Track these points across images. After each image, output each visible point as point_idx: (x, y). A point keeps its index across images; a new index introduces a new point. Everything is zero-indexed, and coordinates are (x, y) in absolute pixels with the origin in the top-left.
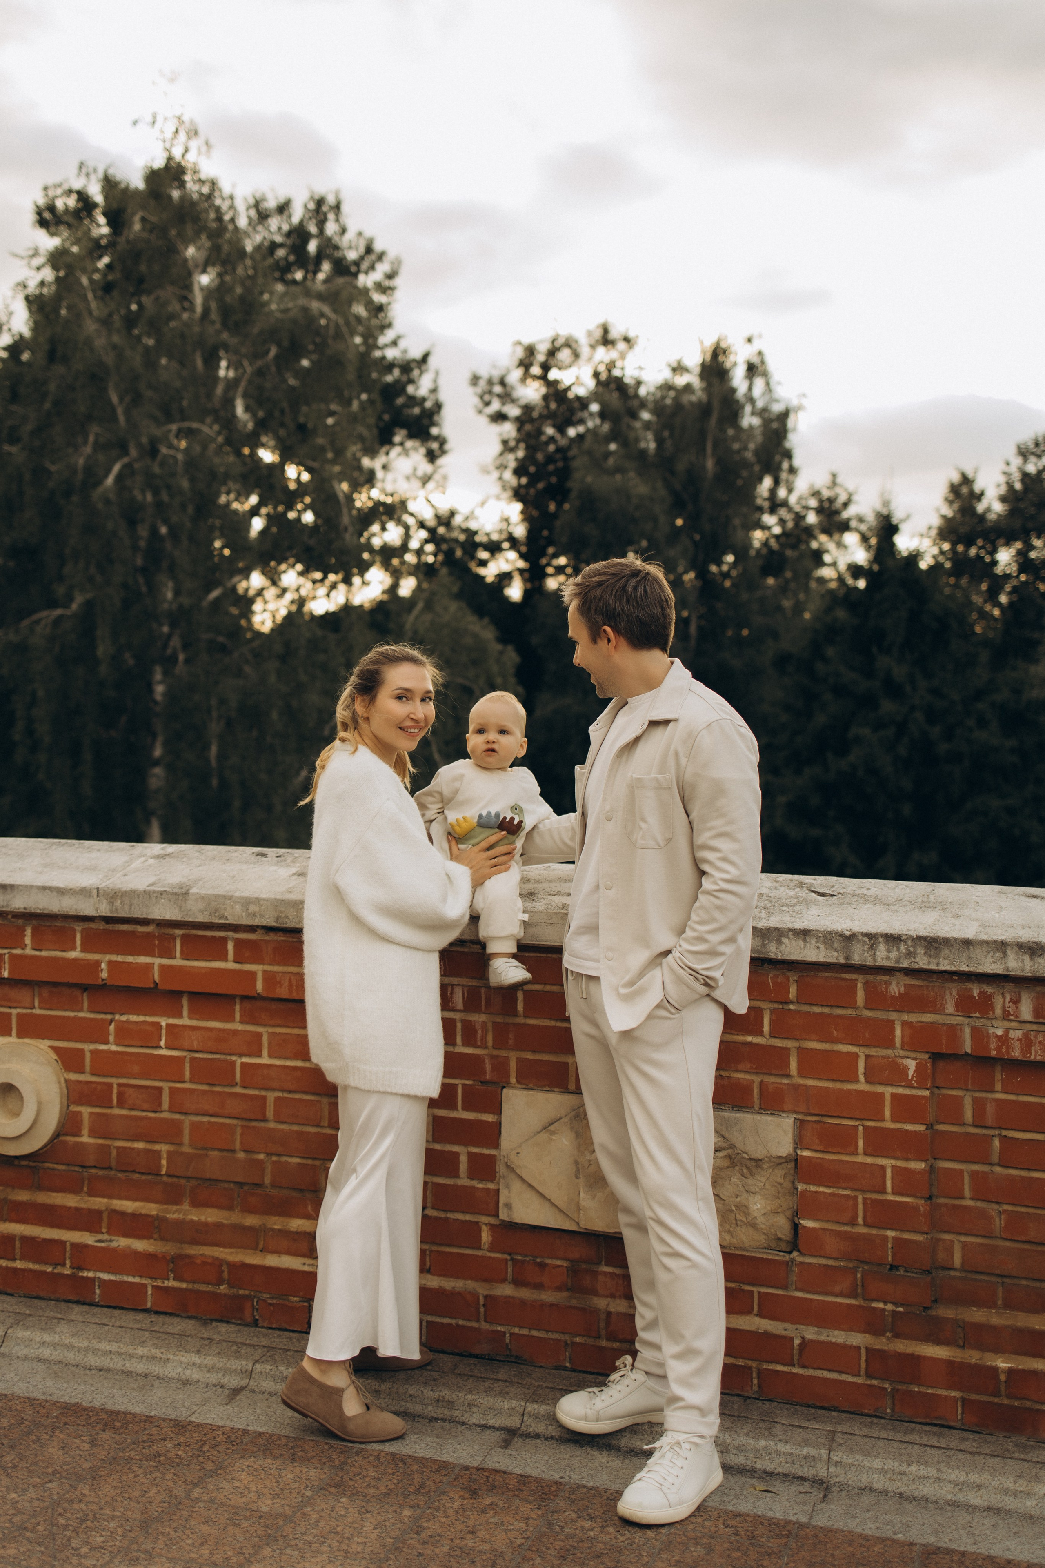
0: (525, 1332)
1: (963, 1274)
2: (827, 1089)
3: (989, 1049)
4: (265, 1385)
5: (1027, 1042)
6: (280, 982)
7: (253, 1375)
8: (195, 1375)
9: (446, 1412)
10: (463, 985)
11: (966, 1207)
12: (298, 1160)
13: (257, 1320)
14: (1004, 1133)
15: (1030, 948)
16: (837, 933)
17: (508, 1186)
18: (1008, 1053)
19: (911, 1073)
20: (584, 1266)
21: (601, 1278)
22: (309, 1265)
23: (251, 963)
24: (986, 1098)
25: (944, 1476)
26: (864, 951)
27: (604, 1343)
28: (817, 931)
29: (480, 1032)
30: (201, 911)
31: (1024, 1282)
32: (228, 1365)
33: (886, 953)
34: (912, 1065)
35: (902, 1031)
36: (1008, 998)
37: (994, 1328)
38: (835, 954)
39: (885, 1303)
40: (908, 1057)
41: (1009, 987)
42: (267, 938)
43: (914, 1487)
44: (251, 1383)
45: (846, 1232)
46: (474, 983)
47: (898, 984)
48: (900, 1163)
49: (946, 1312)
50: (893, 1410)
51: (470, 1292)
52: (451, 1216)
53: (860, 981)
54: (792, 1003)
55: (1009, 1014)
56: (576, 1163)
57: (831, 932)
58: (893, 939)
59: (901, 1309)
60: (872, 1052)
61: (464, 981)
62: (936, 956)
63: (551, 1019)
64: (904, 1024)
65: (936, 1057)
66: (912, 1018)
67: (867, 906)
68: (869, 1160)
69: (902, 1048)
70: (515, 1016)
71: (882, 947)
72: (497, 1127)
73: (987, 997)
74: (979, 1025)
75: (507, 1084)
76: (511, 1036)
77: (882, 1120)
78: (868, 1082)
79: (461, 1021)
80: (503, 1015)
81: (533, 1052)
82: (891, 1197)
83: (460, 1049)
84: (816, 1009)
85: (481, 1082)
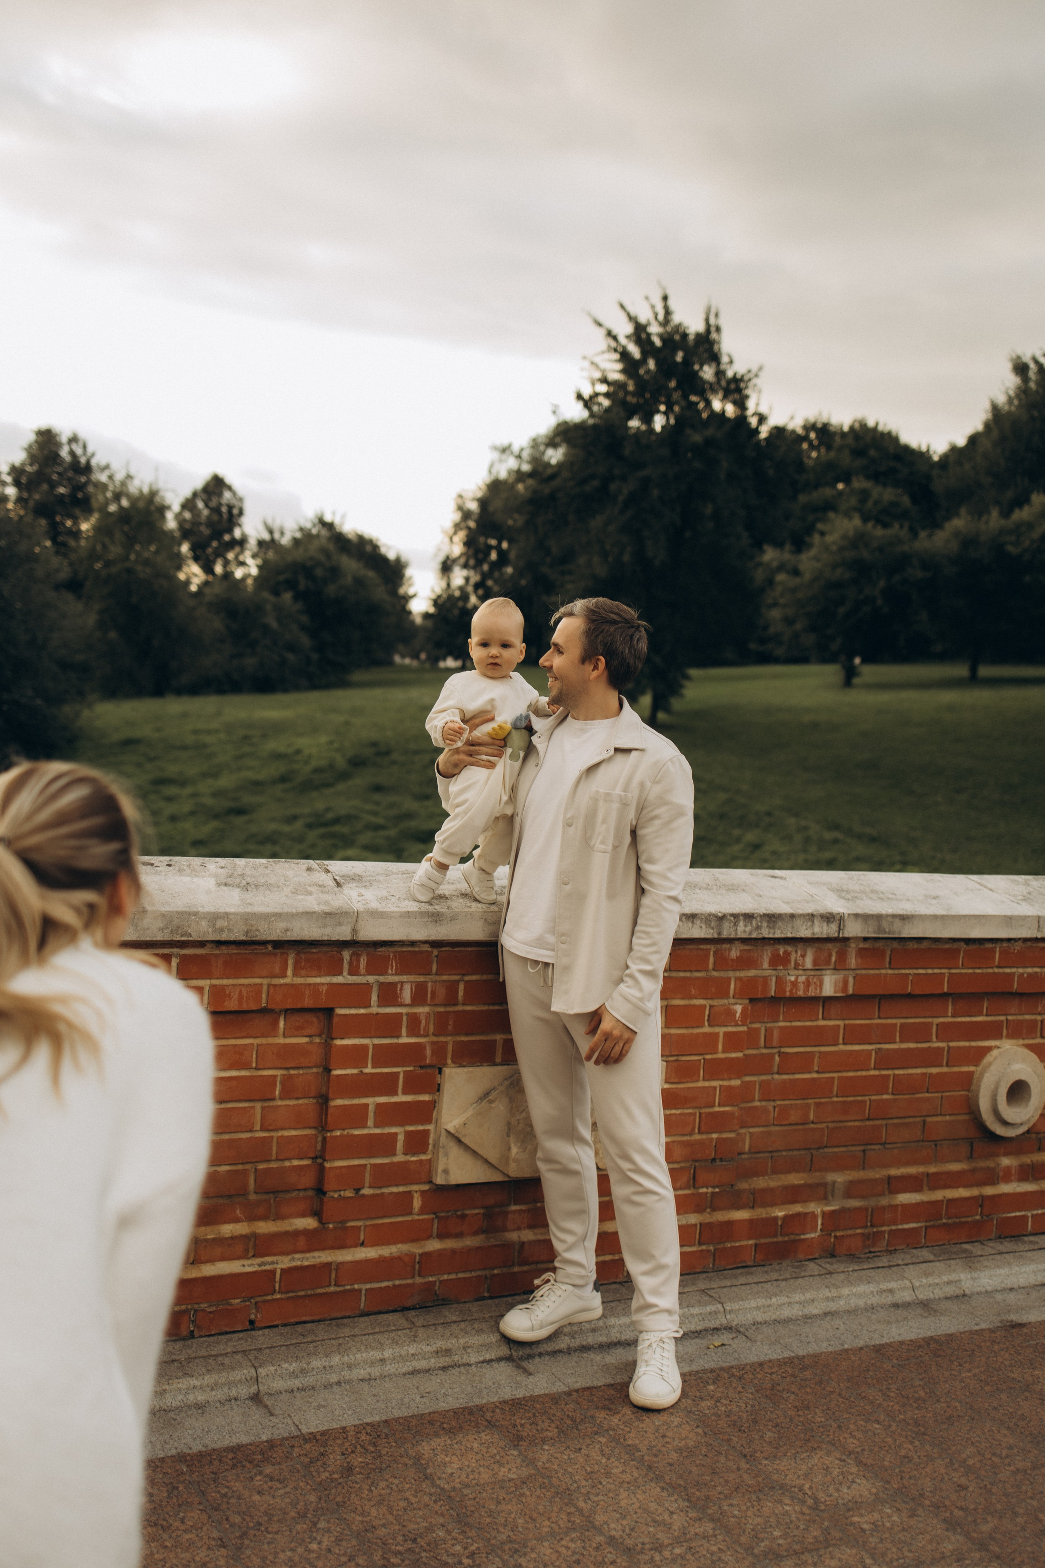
0: (453, 1276)
1: (750, 1156)
2: (683, 1035)
3: (785, 991)
4: (275, 1385)
5: (808, 984)
6: (229, 996)
7: (260, 1380)
9: (447, 1359)
10: (411, 982)
11: (756, 1108)
12: (227, 1168)
14: (783, 1050)
15: (827, 918)
16: (714, 915)
17: (446, 1155)
18: (796, 993)
19: (738, 1015)
20: (497, 1210)
21: (511, 1216)
22: (249, 1266)
23: (197, 979)
24: (774, 1027)
25: (792, 1300)
26: (730, 927)
27: (516, 1269)
28: (701, 914)
29: (423, 1022)
30: (162, 929)
31: (784, 1153)
32: (231, 1378)
33: (743, 928)
34: (739, 1009)
35: (735, 985)
36: (799, 954)
37: (772, 1190)
38: (712, 931)
39: (707, 1188)
40: (736, 1004)
41: (801, 945)
42: (217, 952)
43: (778, 1313)
44: (261, 1387)
45: (688, 1140)
46: (421, 979)
47: (736, 949)
48: (725, 1083)
49: (743, 1185)
50: (714, 1265)
51: (406, 1255)
52: (385, 1190)
53: (713, 948)
55: (799, 965)
56: (509, 1123)
57: (710, 915)
58: (748, 917)
59: (717, 1190)
60: (715, 1002)
61: (412, 978)
62: (774, 928)
63: (484, 1004)
64: (737, 979)
65: (752, 1000)
66: (742, 974)
67: (698, 891)
68: (707, 1084)
69: (734, 997)
70: (456, 1004)
71: (741, 923)
72: (432, 1105)
73: (787, 954)
74: (781, 974)
75: (445, 1064)
76: (451, 1022)
77: (716, 1053)
78: (710, 1025)
79: (407, 1014)
80: (445, 1005)
81: (467, 1034)
82: (717, 1109)
83: (404, 1040)
84: (681, 974)
85: (421, 1067)
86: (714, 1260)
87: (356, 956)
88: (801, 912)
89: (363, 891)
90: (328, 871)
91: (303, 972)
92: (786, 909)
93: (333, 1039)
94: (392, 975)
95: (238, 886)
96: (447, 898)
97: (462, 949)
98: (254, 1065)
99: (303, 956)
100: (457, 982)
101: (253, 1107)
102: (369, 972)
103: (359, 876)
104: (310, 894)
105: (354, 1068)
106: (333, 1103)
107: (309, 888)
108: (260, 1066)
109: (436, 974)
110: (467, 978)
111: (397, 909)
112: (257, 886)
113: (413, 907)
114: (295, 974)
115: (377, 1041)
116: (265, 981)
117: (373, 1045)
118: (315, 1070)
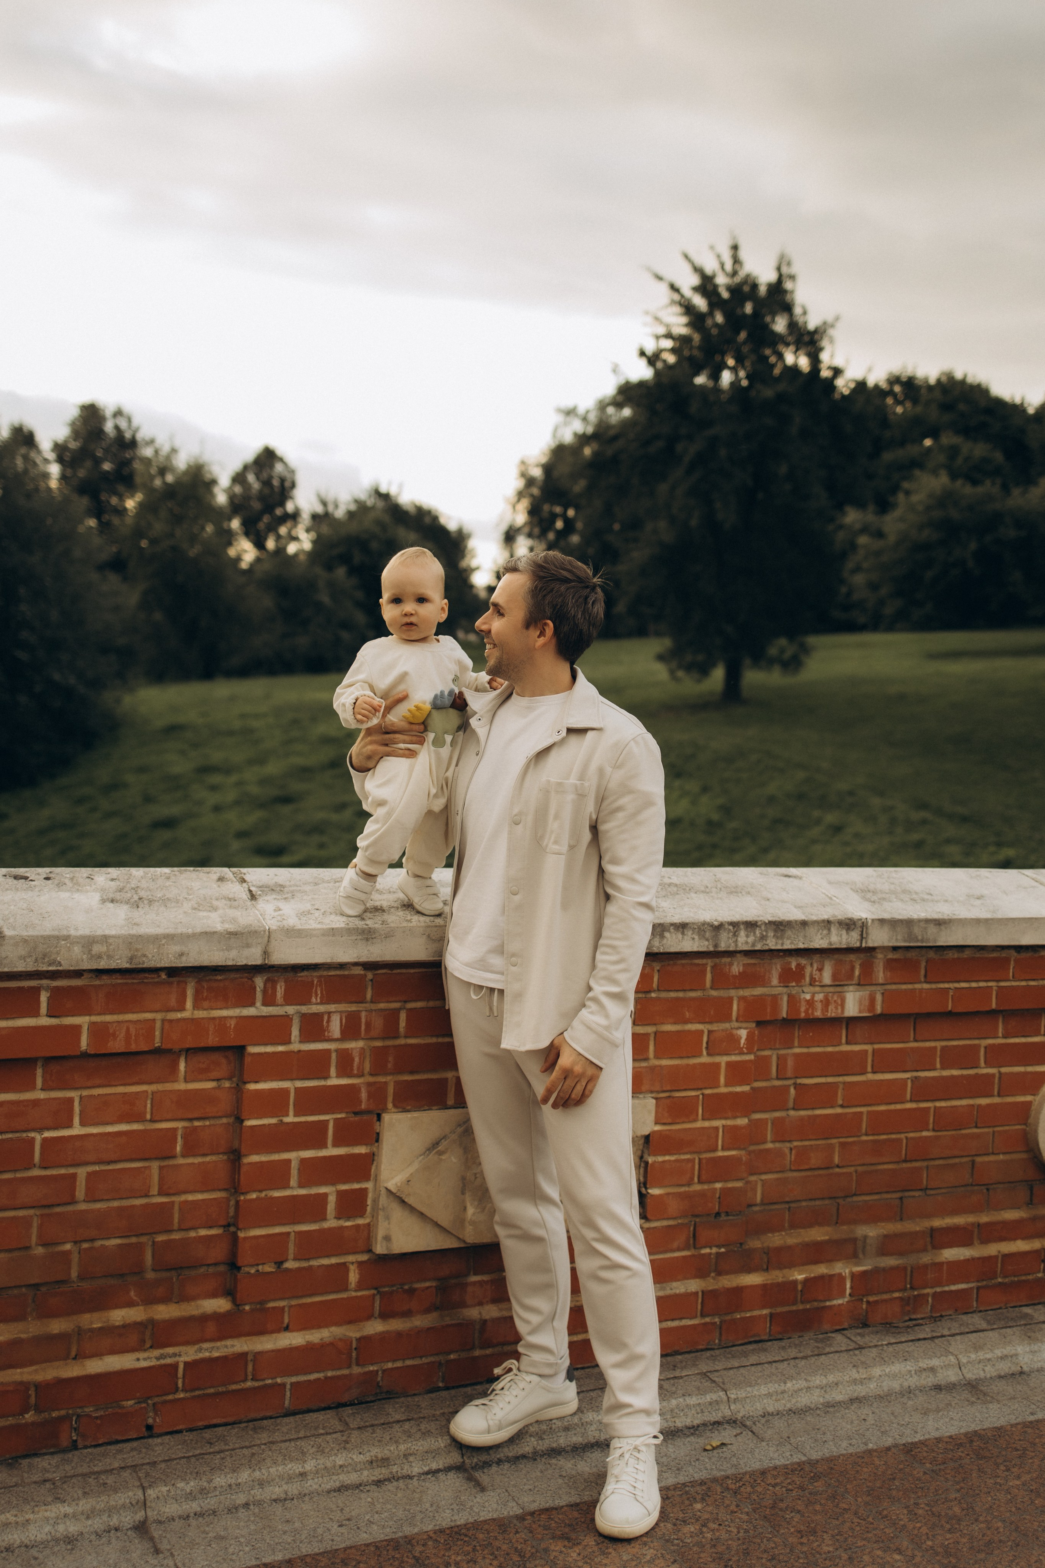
0: (399, 1364)
1: (763, 1208)
2: (677, 1067)
3: (799, 1012)
4: (167, 1510)
5: (826, 1003)
6: (114, 1035)
7: (148, 1504)
8: (73, 1528)
9: (384, 1470)
10: (341, 1012)
11: (768, 1151)
12: (118, 1241)
13: (76, 1441)
14: (799, 1081)
15: (847, 925)
16: (708, 924)
17: (388, 1218)
18: (813, 1014)
19: (743, 1041)
20: (453, 1281)
21: (470, 1289)
22: (145, 1359)
23: (73, 1016)
24: (788, 1054)
25: (811, 1385)
26: (729, 938)
27: (477, 1353)
28: (693, 923)
29: (357, 1060)
30: (23, 958)
31: (804, 1204)
32: (112, 1503)
33: (745, 939)
34: (743, 1033)
35: (738, 1005)
36: (815, 968)
37: (789, 1248)
38: (707, 943)
39: (711, 1248)
40: (741, 1028)
41: (817, 957)
42: (97, 982)
43: (794, 1401)
44: (149, 1513)
45: (685, 1192)
46: (353, 1008)
47: (738, 964)
48: (729, 1122)
49: (755, 1243)
50: (720, 1340)
51: (340, 1340)
52: (314, 1263)
53: (710, 963)
54: (654, 991)
55: (815, 981)
56: (463, 1179)
57: (704, 924)
58: (751, 925)
59: (723, 1250)
60: (714, 1027)
61: (343, 1007)
62: (782, 937)
63: (432, 1036)
64: (741, 999)
65: (759, 1023)
66: (746, 993)
67: (693, 895)
68: (707, 1124)
69: (737, 1021)
70: (397, 1037)
71: (742, 933)
72: (371, 1158)
73: (801, 968)
74: (794, 992)
75: (385, 1110)
76: (391, 1059)
77: (718, 1086)
78: (709, 1054)
79: (337, 1051)
80: (383, 1038)
81: (412, 1072)
82: (720, 1153)
83: (334, 1081)
84: (673, 995)
85: (356, 1113)
86: (721, 1334)
87: (271, 983)
88: (814, 918)
89: (281, 904)
90: (243, 881)
91: (206, 1004)
92: (797, 915)
93: (245, 1083)
94: (317, 1004)
95: (127, 903)
96: (384, 911)
97: (404, 971)
98: (148, 1117)
99: (205, 985)
100: (397, 1012)
101: (149, 1167)
102: (288, 1001)
103: (281, 886)
104: (215, 909)
105: (272, 1117)
106: (246, 1160)
107: (215, 903)
108: (156, 1118)
109: (372, 1002)
110: (410, 1005)
111: (319, 926)
112: (150, 902)
113: (339, 922)
114: (196, 1007)
115: (299, 1084)
116: (159, 1016)
117: (296, 1089)
118: (224, 1120)
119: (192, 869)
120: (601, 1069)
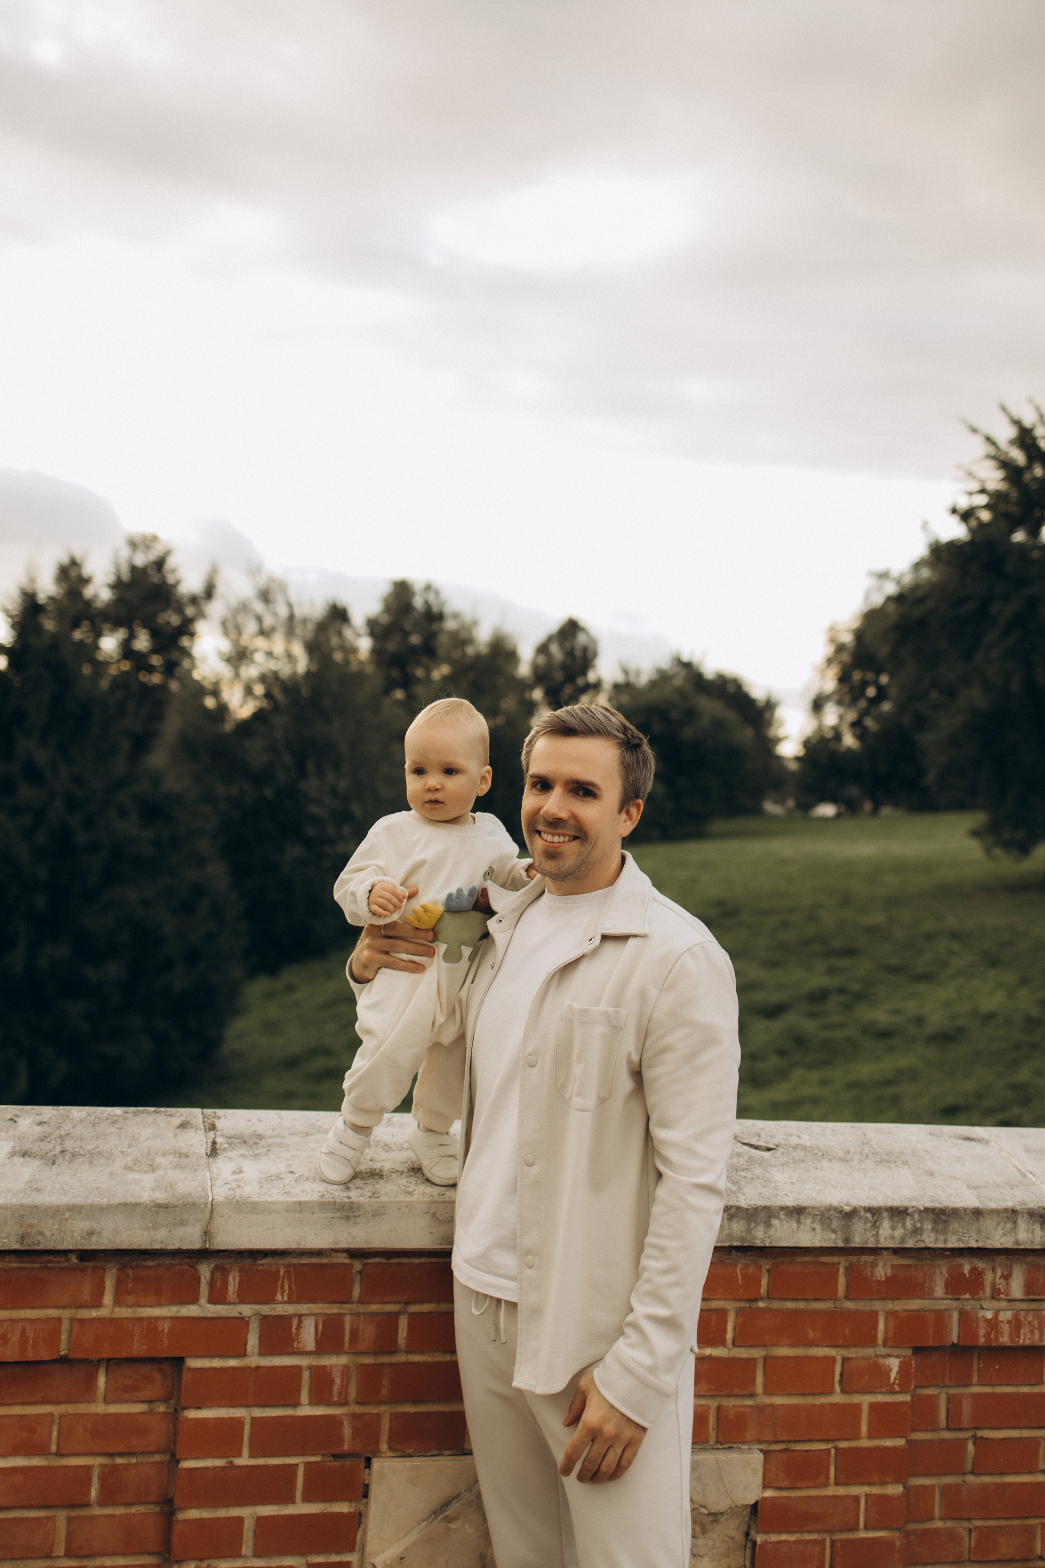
2: (796, 1407)
3: (976, 1336)
5: (1016, 1325)
6: (5, 1338)
10: (316, 1315)
11: (936, 1531)
14: (980, 1433)
15: (1041, 1216)
16: (836, 1209)
18: (997, 1339)
19: (893, 1375)
24: (963, 1394)
26: (865, 1230)
28: (814, 1208)
29: (338, 1381)
33: (890, 1231)
34: (894, 1364)
35: (886, 1323)
36: (999, 1274)
38: (833, 1236)
40: (890, 1356)
41: (1001, 1259)
46: (334, 1309)
47: (885, 1264)
48: (876, 1490)
53: (843, 1262)
54: (762, 1299)
55: (999, 1293)
56: (482, 1557)
57: (829, 1208)
58: (898, 1213)
60: (851, 1353)
61: (318, 1308)
62: (944, 1231)
63: (444, 1352)
64: (889, 1314)
65: (917, 1350)
66: (898, 1306)
67: (825, 1163)
68: (842, 1491)
69: (885, 1345)
70: (394, 1351)
71: (886, 1224)
72: (357, 1519)
73: (977, 1275)
74: (968, 1308)
75: (377, 1453)
76: (386, 1382)
77: (858, 1437)
78: (844, 1391)
79: (310, 1368)
80: (375, 1353)
81: (416, 1402)
82: (863, 1534)
83: (306, 1410)
84: (790, 1305)
85: (335, 1456)
87: (221, 1273)
88: (993, 1205)
89: (246, 1164)
90: (213, 1129)
91: (131, 1299)
92: (968, 1200)
93: (184, 1409)
94: (284, 1303)
95: (42, 1157)
96: (381, 1176)
97: (405, 1260)
98: (54, 1448)
99: (130, 1273)
100: (396, 1315)
101: (52, 1518)
102: (244, 1297)
103: (259, 1136)
104: (153, 1168)
105: (218, 1457)
106: (181, 1516)
107: (159, 1160)
108: (64, 1451)
109: (360, 1302)
110: (414, 1308)
111: (286, 1198)
112: (74, 1156)
113: (311, 1192)
114: (118, 1301)
115: (258, 1412)
116: (66, 1314)
117: (252, 1418)
118: (157, 1458)
119: (153, 1109)
120: (644, 1429)
